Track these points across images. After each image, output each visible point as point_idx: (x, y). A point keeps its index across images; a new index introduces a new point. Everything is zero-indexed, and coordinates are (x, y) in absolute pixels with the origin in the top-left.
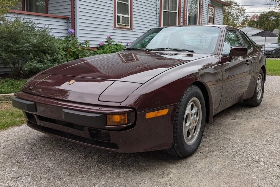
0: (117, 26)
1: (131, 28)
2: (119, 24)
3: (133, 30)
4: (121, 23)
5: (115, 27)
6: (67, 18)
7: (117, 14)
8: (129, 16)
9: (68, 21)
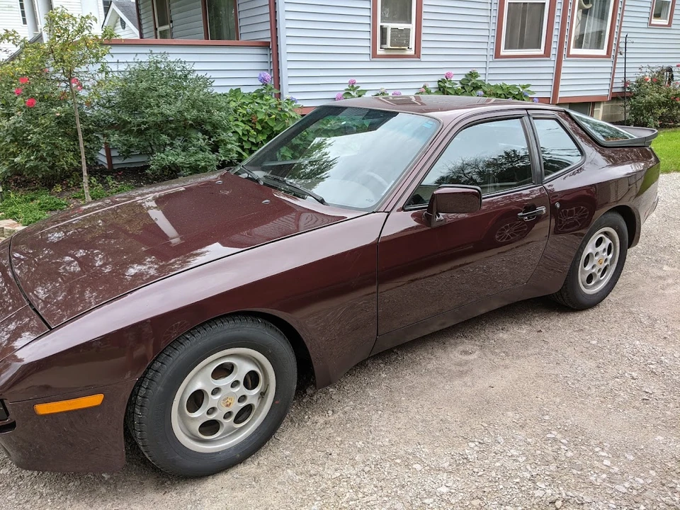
0: (380, 52)
1: (417, 54)
2: (384, 46)
3: (423, 58)
4: (388, 46)
5: (374, 55)
6: (265, 45)
7: (379, 24)
8: (412, 27)
9: (268, 50)
